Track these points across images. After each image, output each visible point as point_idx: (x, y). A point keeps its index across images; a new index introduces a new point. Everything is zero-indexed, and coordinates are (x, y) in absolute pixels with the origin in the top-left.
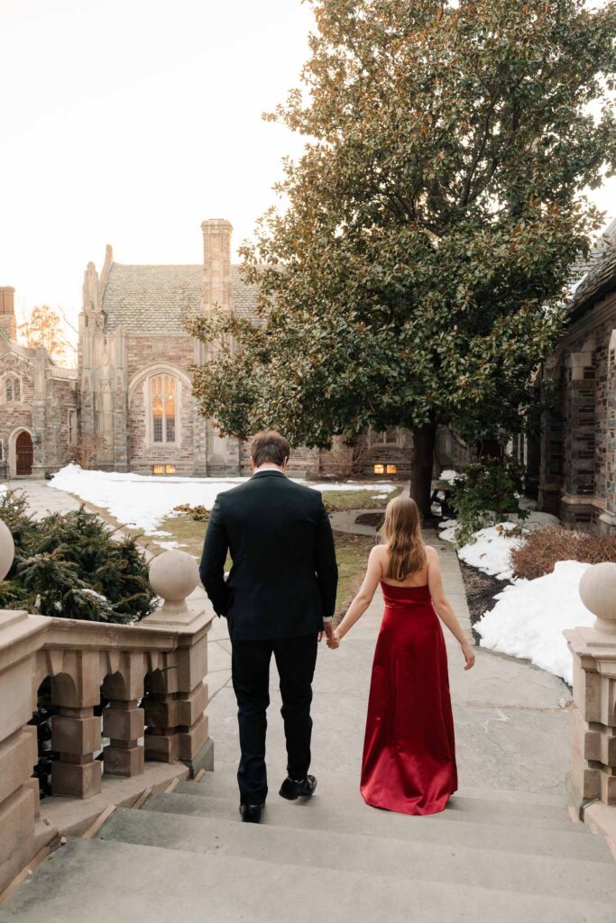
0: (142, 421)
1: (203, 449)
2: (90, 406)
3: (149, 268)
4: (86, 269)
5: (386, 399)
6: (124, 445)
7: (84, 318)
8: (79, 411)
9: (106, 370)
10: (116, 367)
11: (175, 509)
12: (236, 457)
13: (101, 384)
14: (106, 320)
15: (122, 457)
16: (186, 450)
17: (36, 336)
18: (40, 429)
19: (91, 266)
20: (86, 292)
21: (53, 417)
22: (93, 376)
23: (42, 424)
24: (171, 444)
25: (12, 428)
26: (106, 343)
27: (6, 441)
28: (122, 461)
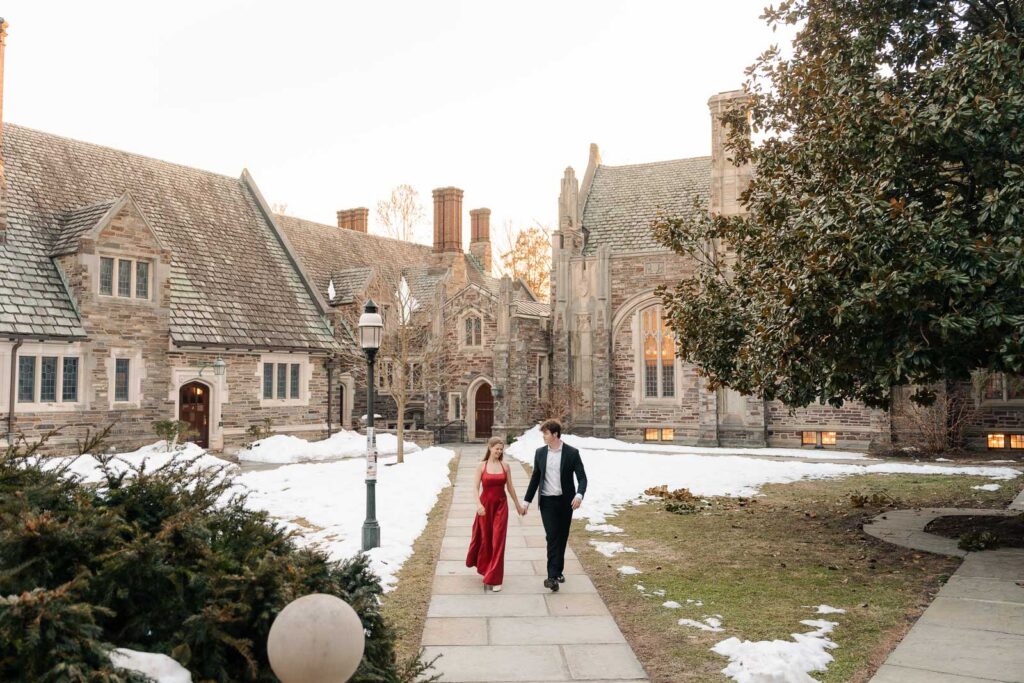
0: (631, 369)
1: (713, 407)
2: (564, 350)
3: (644, 167)
4: (563, 177)
5: (945, 322)
6: (606, 401)
7: (558, 237)
8: (551, 356)
9: (584, 302)
10: (597, 298)
11: (647, 492)
12: (760, 419)
13: (578, 321)
14: (586, 239)
15: (604, 417)
16: (689, 408)
17: (521, 266)
18: (502, 380)
19: (569, 172)
20: (563, 204)
21: (518, 364)
22: (568, 311)
23: (505, 374)
24: (668, 399)
25: (471, 378)
26: (585, 268)
27: (464, 395)
28: (603, 422)
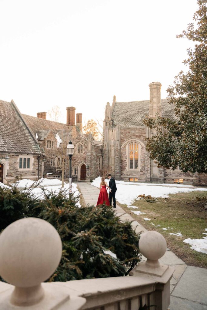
0: (126, 161)
1: (149, 172)
2: (106, 155)
3: (129, 103)
4: (106, 105)
6: (119, 170)
7: (105, 122)
8: (103, 157)
9: (112, 141)
11: (139, 196)
12: (163, 175)
13: (111, 147)
14: (113, 123)
15: (118, 174)
16: (142, 172)
17: (89, 130)
18: (89, 163)
19: (108, 103)
20: (106, 113)
21: (93, 159)
23: (90, 162)
24: (136, 170)
25: (79, 163)
26: (113, 131)
27: (77, 168)
28: (118, 176)
